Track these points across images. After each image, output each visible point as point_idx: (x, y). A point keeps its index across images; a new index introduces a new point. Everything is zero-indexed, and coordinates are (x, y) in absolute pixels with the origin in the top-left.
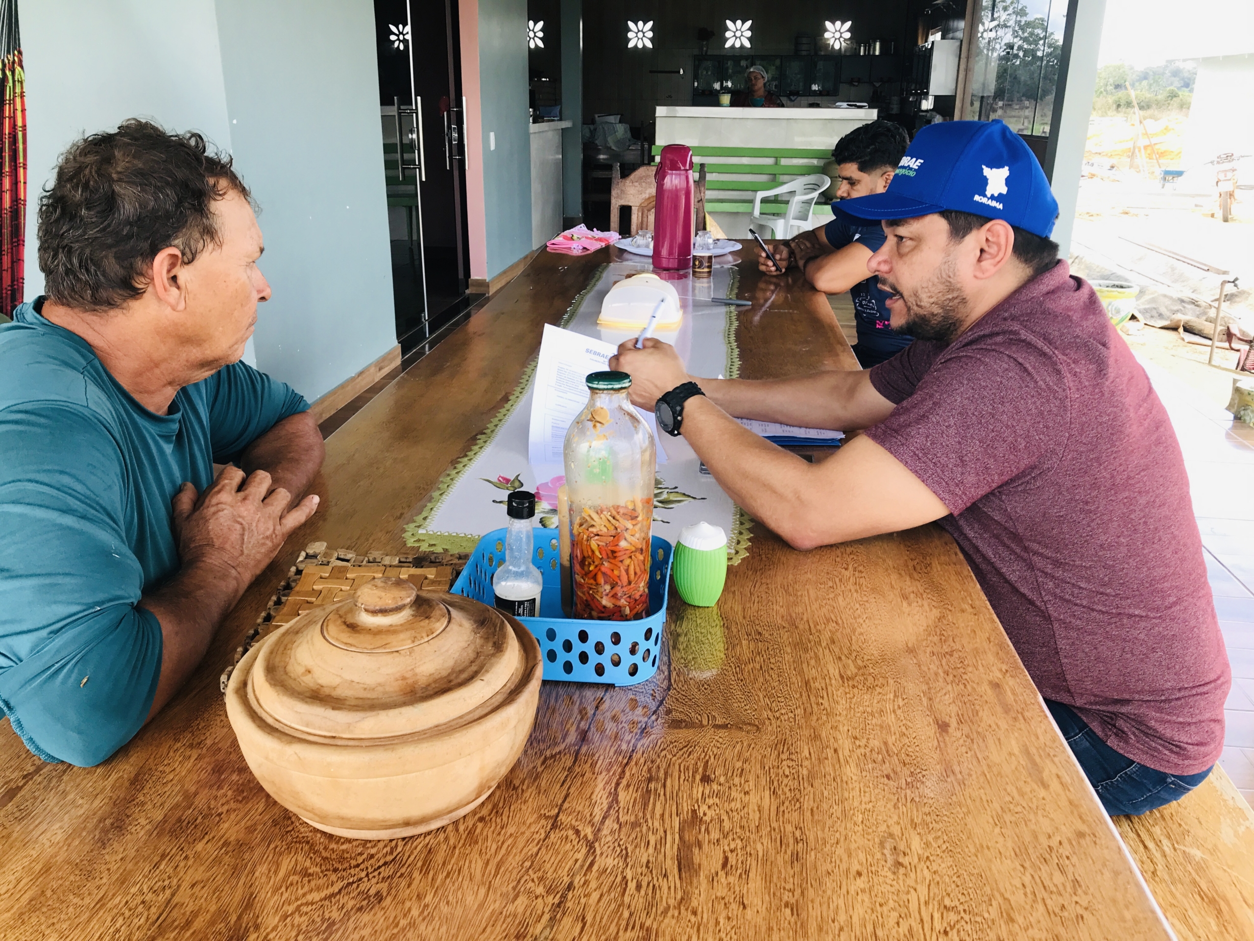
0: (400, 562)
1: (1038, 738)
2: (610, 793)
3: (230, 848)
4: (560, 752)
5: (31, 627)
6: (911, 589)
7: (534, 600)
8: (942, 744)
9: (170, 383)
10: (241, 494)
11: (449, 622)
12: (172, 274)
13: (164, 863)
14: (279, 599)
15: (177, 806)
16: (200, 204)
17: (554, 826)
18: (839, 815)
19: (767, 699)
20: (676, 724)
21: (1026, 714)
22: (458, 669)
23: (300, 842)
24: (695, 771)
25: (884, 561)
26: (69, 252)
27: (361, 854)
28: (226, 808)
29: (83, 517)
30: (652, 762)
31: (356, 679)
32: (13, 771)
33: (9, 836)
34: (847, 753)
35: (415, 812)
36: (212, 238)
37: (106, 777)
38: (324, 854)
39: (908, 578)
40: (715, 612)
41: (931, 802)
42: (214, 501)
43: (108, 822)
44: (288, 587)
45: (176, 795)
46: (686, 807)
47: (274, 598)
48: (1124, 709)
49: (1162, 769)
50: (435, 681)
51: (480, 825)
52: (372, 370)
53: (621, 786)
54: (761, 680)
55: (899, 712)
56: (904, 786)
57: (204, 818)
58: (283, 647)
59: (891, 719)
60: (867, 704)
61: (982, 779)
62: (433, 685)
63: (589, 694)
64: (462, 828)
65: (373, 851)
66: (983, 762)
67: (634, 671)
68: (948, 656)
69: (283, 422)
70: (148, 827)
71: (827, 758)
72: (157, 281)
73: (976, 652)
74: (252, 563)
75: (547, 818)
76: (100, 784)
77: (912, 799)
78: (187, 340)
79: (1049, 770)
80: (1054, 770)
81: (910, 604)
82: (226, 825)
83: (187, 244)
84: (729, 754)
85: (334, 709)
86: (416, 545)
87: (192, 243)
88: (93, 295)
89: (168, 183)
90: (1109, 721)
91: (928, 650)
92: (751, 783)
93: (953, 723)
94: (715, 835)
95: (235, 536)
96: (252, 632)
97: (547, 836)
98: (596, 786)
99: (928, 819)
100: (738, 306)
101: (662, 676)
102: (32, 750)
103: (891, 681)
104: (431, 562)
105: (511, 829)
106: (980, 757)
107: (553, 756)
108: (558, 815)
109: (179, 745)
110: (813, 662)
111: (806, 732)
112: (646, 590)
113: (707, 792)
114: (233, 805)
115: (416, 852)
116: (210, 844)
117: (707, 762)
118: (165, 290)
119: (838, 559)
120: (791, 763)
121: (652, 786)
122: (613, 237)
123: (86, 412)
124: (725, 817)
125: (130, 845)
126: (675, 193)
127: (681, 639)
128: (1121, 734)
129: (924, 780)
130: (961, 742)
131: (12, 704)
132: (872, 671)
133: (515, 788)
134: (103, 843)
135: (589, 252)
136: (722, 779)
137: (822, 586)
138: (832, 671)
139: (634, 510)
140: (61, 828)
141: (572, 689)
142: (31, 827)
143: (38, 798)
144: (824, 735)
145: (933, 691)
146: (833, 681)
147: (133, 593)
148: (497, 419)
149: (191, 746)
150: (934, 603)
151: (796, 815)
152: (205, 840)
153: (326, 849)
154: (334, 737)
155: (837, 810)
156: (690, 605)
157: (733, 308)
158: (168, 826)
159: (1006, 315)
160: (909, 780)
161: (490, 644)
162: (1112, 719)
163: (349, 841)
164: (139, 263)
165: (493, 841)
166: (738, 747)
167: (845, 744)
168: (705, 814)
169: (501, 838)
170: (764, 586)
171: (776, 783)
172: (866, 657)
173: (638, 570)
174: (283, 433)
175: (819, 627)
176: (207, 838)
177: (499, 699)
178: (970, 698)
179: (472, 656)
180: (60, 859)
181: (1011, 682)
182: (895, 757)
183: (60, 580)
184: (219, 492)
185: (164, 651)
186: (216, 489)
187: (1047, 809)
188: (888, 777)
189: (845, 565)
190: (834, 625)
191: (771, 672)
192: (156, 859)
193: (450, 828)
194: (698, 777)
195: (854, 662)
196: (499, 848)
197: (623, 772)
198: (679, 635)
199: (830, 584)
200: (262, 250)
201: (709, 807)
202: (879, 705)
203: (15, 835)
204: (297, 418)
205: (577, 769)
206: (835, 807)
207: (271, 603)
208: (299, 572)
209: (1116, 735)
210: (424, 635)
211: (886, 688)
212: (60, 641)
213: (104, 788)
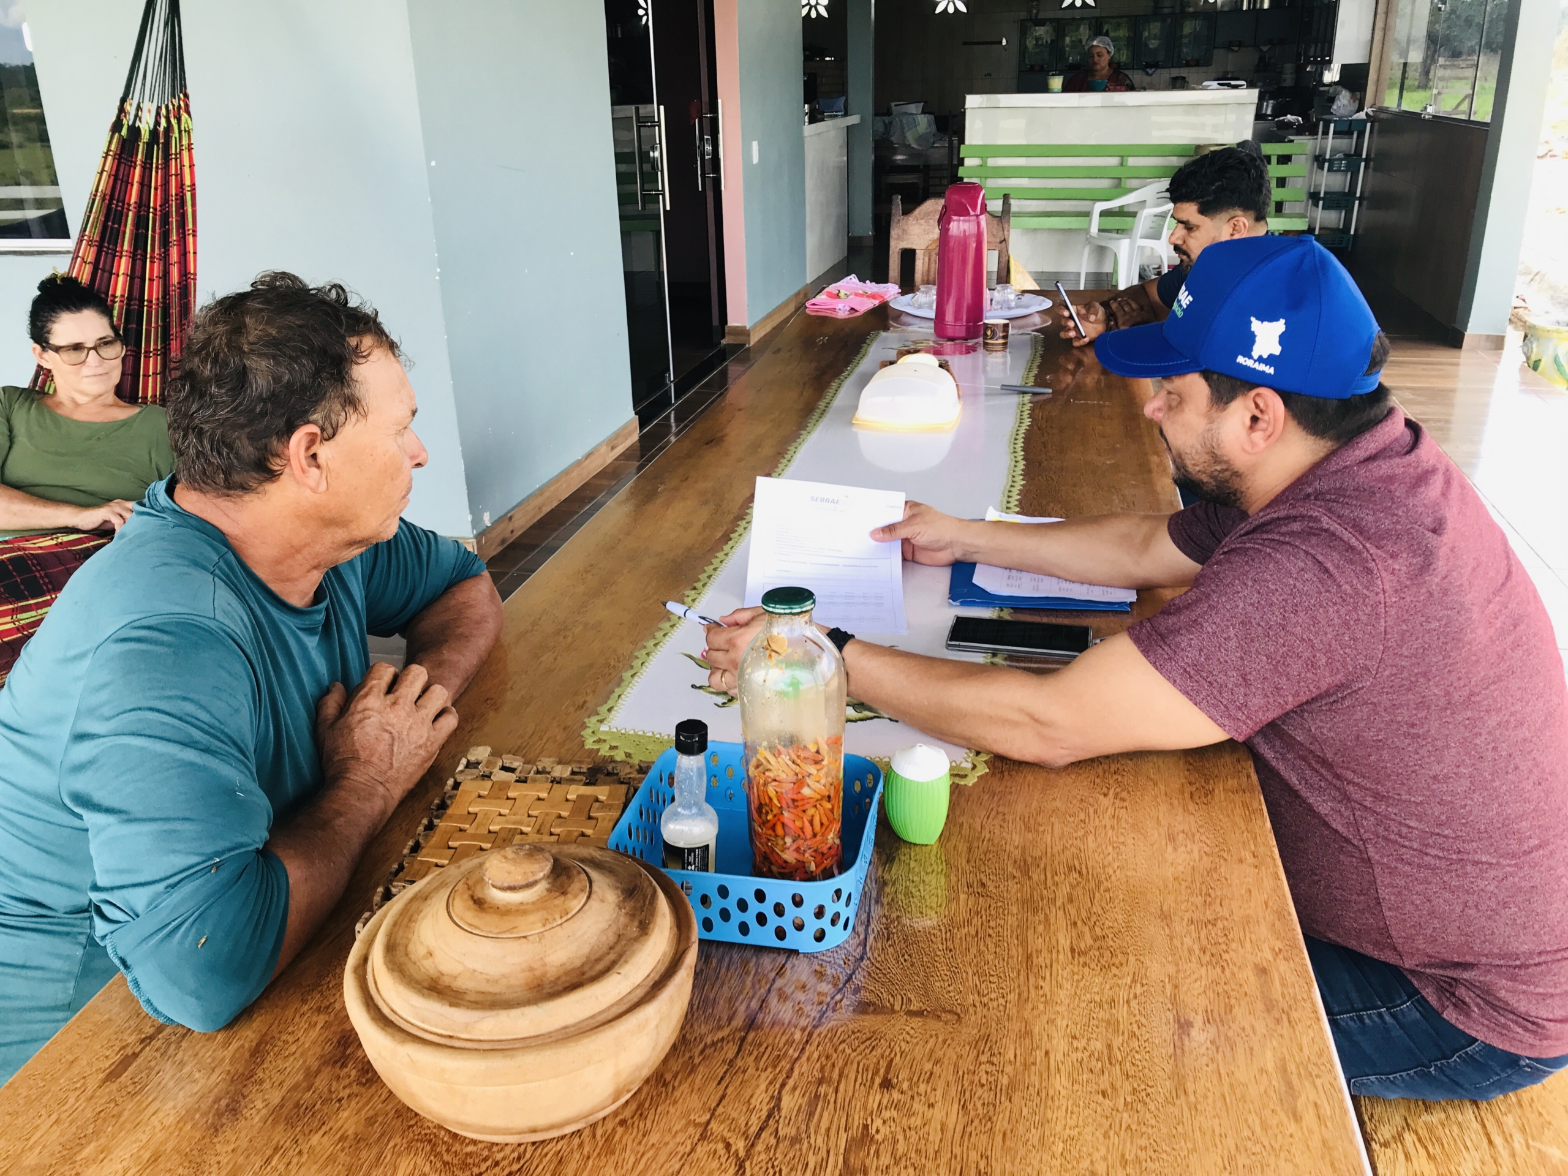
0: (573, 773)
1: (1301, 1050)
2: (772, 1097)
3: (346, 1145)
4: (723, 1039)
5: (149, 878)
6: (1180, 828)
7: (707, 846)
8: (1179, 1051)
9: (315, 567)
10: (391, 697)
11: (589, 897)
12: (311, 452)
13: (276, 1158)
14: (431, 823)
15: (295, 1087)
16: (340, 373)
17: (703, 1137)
18: (1036, 1144)
19: (976, 978)
20: (863, 1008)
21: (1294, 1015)
22: (593, 958)
23: (421, 1141)
24: (876, 1072)
25: (1155, 784)
26: (200, 434)
27: (485, 1160)
28: (347, 1091)
29: (206, 750)
30: (828, 1057)
31: (479, 967)
32: (131, 1035)
33: (120, 1115)
34: (1060, 1057)
35: (541, 1121)
36: (356, 409)
37: (226, 1044)
38: (447, 1158)
39: (1181, 810)
40: (934, 852)
41: (1150, 1131)
42: (360, 707)
43: (223, 1103)
44: (443, 806)
45: (297, 1072)
46: (857, 1120)
47: (425, 821)
48: (1466, 975)
49: (1512, 1050)
50: (566, 973)
51: (620, 1130)
52: (604, 449)
53: (787, 1088)
54: (974, 950)
55: (1134, 1003)
56: (1121, 1108)
57: (323, 1103)
58: (407, 918)
59: (1122, 1012)
60: (1096, 989)
61: (1219, 1104)
62: (564, 979)
63: (767, 961)
64: (599, 1132)
65: (499, 1156)
66: (1226, 1080)
67: (820, 936)
68: (1210, 927)
69: (454, 589)
70: (264, 1111)
71: (1034, 1064)
72: (293, 462)
73: (1247, 921)
74: (403, 777)
75: (696, 1125)
76: (220, 1054)
77: (1129, 1127)
78: (330, 522)
79: (1307, 1094)
80: (1313, 1097)
81: (1175, 849)
82: (346, 1114)
83: (327, 417)
84: (918, 1052)
85: (452, 1005)
86: (595, 747)
87: (333, 416)
88: (226, 480)
89: (303, 352)
90: (1447, 988)
91: (1187, 916)
92: (939, 1093)
93: (1198, 1021)
94: (885, 1160)
95: (382, 747)
96: (396, 866)
97: (693, 1150)
98: (758, 1086)
99: (1142, 1155)
100: (1035, 394)
101: (857, 941)
102: (151, 1013)
103: (1132, 959)
104: (609, 774)
105: (654, 1138)
106: (1222, 1071)
107: (714, 1044)
108: (708, 1122)
109: (306, 1008)
110: (1041, 928)
111: (1016, 1026)
112: (837, 841)
113: (885, 1101)
114: (355, 1088)
115: (545, 1161)
116: (326, 1137)
117: (892, 1061)
118: (303, 471)
119: (1098, 781)
120: (989, 1068)
121: (822, 1090)
122: (891, 290)
123: (212, 624)
124: (901, 1137)
125: (243, 1133)
126: (963, 242)
127: (887, 889)
128: (1461, 1006)
129: (1148, 1100)
130: (1203, 1050)
131: (129, 962)
132: (1111, 943)
133: (665, 1084)
134: (216, 1129)
135: (857, 314)
136: (905, 1086)
137: (1071, 819)
138: (1062, 941)
139: (818, 752)
140: (174, 1107)
141: (748, 954)
142: (144, 1105)
143: (153, 1069)
144: (1036, 1030)
145: (1181, 975)
146: (1061, 957)
147: (258, 835)
148: (711, 567)
149: (319, 1010)
150: (1207, 849)
151: (984, 1138)
152: (321, 1132)
153: (448, 1151)
154: (451, 1037)
155: (1034, 1136)
156: (905, 842)
157: (1027, 397)
158: (285, 1111)
159: (1310, 490)
160: (1129, 1099)
161: (636, 923)
162: (1451, 985)
163: (474, 1142)
164: (275, 443)
165: (632, 1151)
166: (932, 1042)
167: (1060, 1046)
168: (878, 1131)
169: (642, 1149)
170: (1000, 817)
171: (968, 1094)
172: (1107, 924)
173: (825, 820)
174: (453, 602)
175: (1056, 878)
176: (324, 1129)
177: (640, 993)
178: (1226, 987)
179: (612, 939)
180: (170, 1146)
181: (1283, 966)
182: (1118, 1066)
183: (178, 826)
184: (366, 696)
185: (291, 902)
186: (362, 693)
187: (1293, 1150)
188: (1104, 1094)
189: (1105, 790)
190: (1076, 875)
191: (988, 940)
192: (269, 1152)
193: (587, 1132)
194: (878, 1081)
195: (1092, 929)
196: (637, 1162)
197: (792, 1069)
198: (885, 884)
199: (1082, 816)
200: (414, 413)
201: (884, 1122)
202: (1111, 993)
203: (126, 1114)
204: (469, 584)
205: (739, 1063)
206: (1033, 1131)
207: (421, 828)
208: (457, 785)
209: (1455, 1006)
210: (557, 916)
211: (1125, 969)
212: (177, 895)
213: (223, 1059)
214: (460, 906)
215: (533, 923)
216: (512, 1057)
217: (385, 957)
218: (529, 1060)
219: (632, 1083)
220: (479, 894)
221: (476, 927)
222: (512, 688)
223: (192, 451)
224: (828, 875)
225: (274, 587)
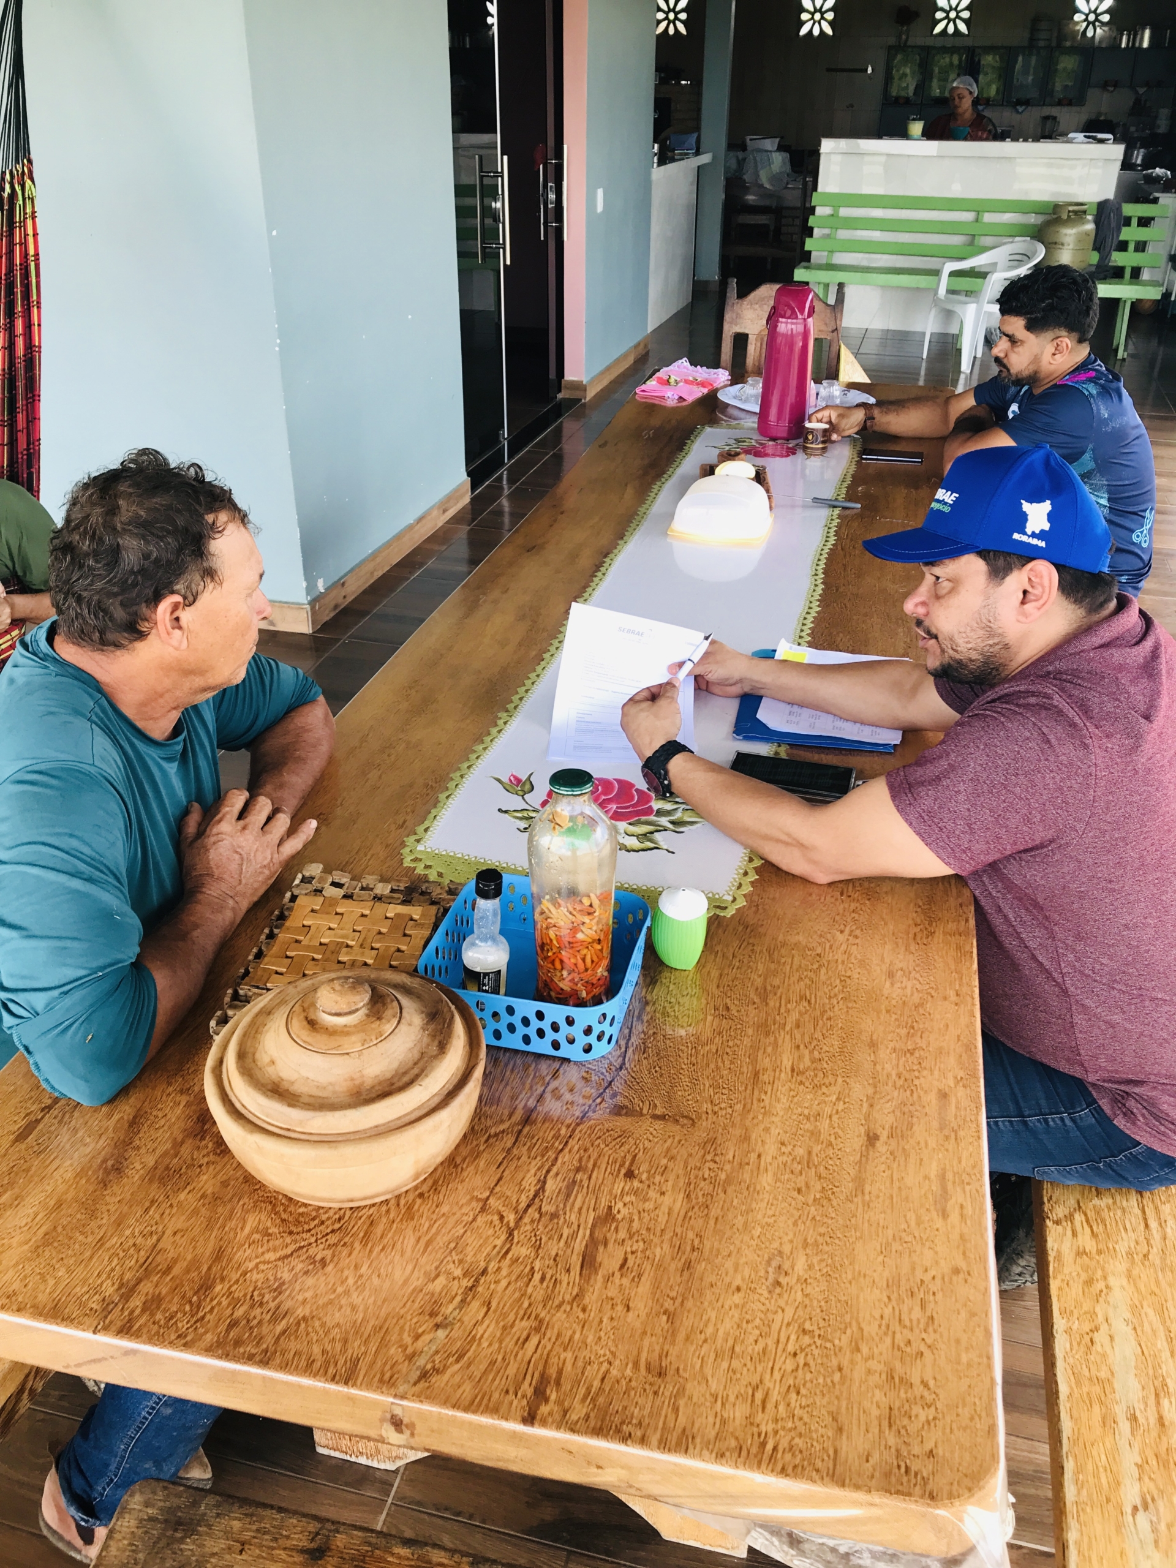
0: (393, 891)
1: (960, 1162)
2: (539, 1181)
3: (207, 1201)
4: (503, 1131)
6: (900, 965)
7: (499, 971)
8: (864, 1159)
10: (241, 823)
11: (399, 1022)
12: (175, 616)
13: (153, 1209)
14: (271, 931)
15: (165, 1154)
16: (199, 549)
17: (483, 1210)
18: (740, 1228)
19: (711, 1090)
20: (619, 1111)
21: (961, 1133)
22: (401, 1071)
23: (264, 1202)
24: (621, 1166)
25: (886, 924)
26: (79, 599)
27: (314, 1219)
28: (206, 1160)
29: (89, 880)
30: (585, 1150)
31: (311, 1076)
32: (33, 1103)
33: (29, 1169)
34: (769, 1159)
35: (357, 1193)
36: (212, 579)
37: (109, 1116)
38: (284, 1216)
39: (903, 949)
40: (690, 978)
41: (830, 1222)
42: (215, 831)
43: (110, 1163)
44: (282, 917)
45: (167, 1141)
46: (604, 1202)
47: (267, 931)
48: (1137, 1090)
49: (1169, 1153)
50: (380, 1083)
51: (419, 1201)
52: (435, 513)
53: (552, 1173)
54: (712, 1066)
55: (835, 1118)
56: (810, 1202)
57: (187, 1168)
58: (254, 1030)
59: (824, 1125)
60: (806, 1105)
61: (888, 1202)
62: (377, 1088)
63: (544, 1067)
64: (402, 1202)
65: (324, 1217)
66: (896, 1184)
67: (588, 1049)
68: (908, 1055)
69: (293, 714)
70: (142, 1172)
71: (748, 1164)
72: (160, 626)
73: (940, 1051)
74: (250, 891)
75: (478, 1200)
76: (105, 1124)
77: (814, 1218)
79: (957, 1197)
80: (960, 1200)
81: (892, 984)
82: (205, 1178)
83: (188, 587)
84: (658, 1150)
85: (290, 1105)
86: (412, 865)
87: (193, 586)
88: (101, 638)
90: (1120, 1100)
91: (891, 1045)
92: (670, 1183)
93: (884, 1136)
94: (622, 1234)
95: (234, 867)
96: (242, 971)
97: (474, 1220)
98: (528, 1171)
99: (820, 1240)
100: (844, 508)
101: (618, 1053)
102: (49, 1089)
103: (840, 1080)
104: (423, 893)
105: (445, 1209)
106: (895, 1178)
107: (496, 1135)
108: (488, 1198)
109: (171, 1089)
110: (769, 1050)
111: (738, 1132)
112: (606, 974)
113: (627, 1188)
114: (212, 1157)
115: (360, 1222)
116: (190, 1195)
117: (635, 1156)
118: (168, 634)
119: (837, 918)
120: (712, 1165)
121: (579, 1177)
122: (722, 376)
123: (93, 770)
124: (636, 1218)
125: (127, 1188)
127: (648, 1009)
128: (1129, 1115)
129: (832, 1197)
130: (884, 1158)
131: (31, 1049)
132: (825, 1065)
133: (456, 1166)
134: (104, 1184)
135: (685, 404)
136: (644, 1177)
137: (809, 953)
138: (785, 1061)
139: (591, 905)
140: (71, 1165)
141: (530, 1059)
142: (48, 1162)
143: (53, 1133)
144: (754, 1136)
145: (877, 1096)
146: (783, 1075)
147: (132, 951)
149: (182, 1092)
150: (918, 986)
151: (701, 1221)
152: (187, 1191)
153: (285, 1211)
154: (289, 1130)
155: (739, 1221)
157: (837, 511)
158: (158, 1172)
159: (1050, 668)
160: (818, 1196)
161: (436, 1043)
162: (1123, 1098)
163: (305, 1205)
164: (144, 610)
165: (427, 1218)
166: (669, 1141)
167: (771, 1149)
168: (619, 1212)
169: (434, 1217)
170: (750, 947)
171: (692, 1186)
172: (825, 1048)
173: (595, 959)
174: (292, 726)
175: (789, 1006)
176: (189, 1188)
177: (437, 1100)
178: (911, 1108)
179: (417, 1056)
180: (70, 1196)
181: (961, 1092)
182: (813, 1170)
183: (68, 943)
184: (220, 821)
185: (159, 1006)
187: (936, 1241)
188: (799, 1191)
189: (842, 927)
190: (806, 1004)
191: (725, 1056)
192: (147, 1204)
193: (392, 1202)
194: (623, 1171)
195: (811, 1052)
196: (431, 1226)
197: (556, 1159)
198: (647, 1003)
199: (819, 950)
200: (261, 576)
201: (625, 1205)
202: (818, 1108)
203: (33, 1169)
204: (306, 709)
205: (515, 1151)
206: (739, 1217)
208: (294, 898)
209: (1125, 1114)
210: (373, 1038)
211: (832, 1088)
212: (68, 1001)
213: (107, 1129)
214: (297, 1024)
215: (354, 1043)
216: (336, 1148)
217: (237, 1063)
218: (348, 1151)
219: (429, 1167)
220: (312, 1016)
221: (309, 1044)
222: (341, 804)
223: (72, 613)
224: (597, 1001)
225: (140, 724)
